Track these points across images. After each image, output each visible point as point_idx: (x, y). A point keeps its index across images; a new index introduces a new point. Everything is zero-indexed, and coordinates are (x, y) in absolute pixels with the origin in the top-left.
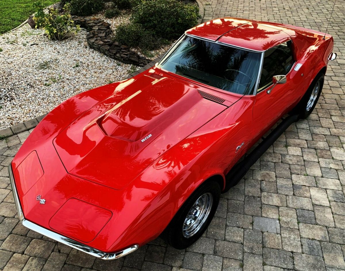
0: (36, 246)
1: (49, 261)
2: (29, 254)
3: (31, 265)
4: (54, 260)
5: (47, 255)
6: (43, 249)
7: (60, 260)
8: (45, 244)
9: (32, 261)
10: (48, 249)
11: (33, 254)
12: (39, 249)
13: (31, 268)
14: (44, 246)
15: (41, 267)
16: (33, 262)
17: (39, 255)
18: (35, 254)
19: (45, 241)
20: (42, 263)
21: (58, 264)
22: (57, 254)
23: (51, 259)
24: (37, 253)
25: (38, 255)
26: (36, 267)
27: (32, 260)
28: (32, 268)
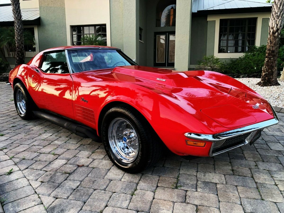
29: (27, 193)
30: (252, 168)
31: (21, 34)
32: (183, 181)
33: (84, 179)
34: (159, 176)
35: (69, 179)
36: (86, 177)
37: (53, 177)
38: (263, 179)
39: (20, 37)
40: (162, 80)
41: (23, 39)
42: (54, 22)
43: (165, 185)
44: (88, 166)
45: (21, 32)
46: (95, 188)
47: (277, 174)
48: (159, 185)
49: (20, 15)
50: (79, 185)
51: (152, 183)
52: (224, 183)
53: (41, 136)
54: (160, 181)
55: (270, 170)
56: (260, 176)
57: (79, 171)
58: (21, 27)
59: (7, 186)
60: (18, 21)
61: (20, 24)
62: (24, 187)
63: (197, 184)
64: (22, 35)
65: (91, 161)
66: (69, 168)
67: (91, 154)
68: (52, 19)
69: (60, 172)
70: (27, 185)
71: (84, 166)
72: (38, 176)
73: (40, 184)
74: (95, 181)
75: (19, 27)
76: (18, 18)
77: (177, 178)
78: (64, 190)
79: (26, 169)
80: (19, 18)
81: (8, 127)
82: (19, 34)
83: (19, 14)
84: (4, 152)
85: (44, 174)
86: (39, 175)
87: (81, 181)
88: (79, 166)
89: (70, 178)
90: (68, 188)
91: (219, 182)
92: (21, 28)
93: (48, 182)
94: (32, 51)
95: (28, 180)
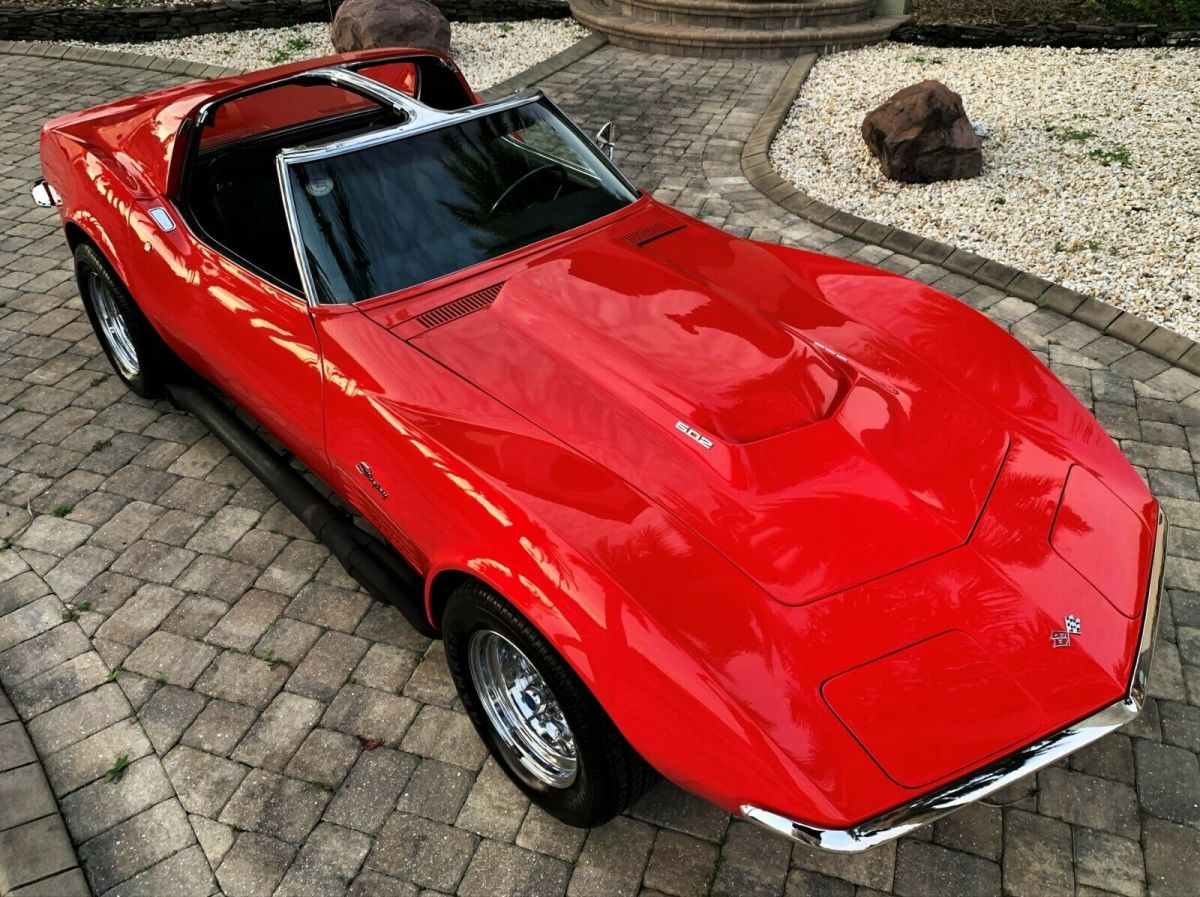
0: (1035, 873)
1: (1076, 818)
2: (1070, 889)
3: (1110, 871)
4: (1069, 803)
5: (1059, 829)
6: (1039, 846)
7: (1066, 784)
8: (1020, 843)
9: (1093, 872)
10: (1034, 829)
11: (1068, 877)
12: (1042, 861)
13: (1118, 869)
14: (1029, 845)
15: (1106, 836)
16: (1096, 868)
17: (1064, 853)
18: (1063, 868)
19: (1004, 845)
20: (1090, 838)
21: (1078, 787)
22: (1045, 797)
23: (1068, 811)
24: (1061, 863)
25: (1066, 858)
26: (1108, 853)
27: (1090, 873)
28: (1119, 866)
29: (189, 886)
30: (1012, 808)
32: (738, 866)
33: (385, 821)
34: (655, 825)
35: (332, 819)
36: (389, 815)
37: (275, 805)
38: (1036, 878)
40: (697, 438)
43: (669, 883)
44: (396, 747)
46: (420, 882)
47: (1099, 849)
48: (648, 883)
50: (366, 858)
51: (624, 870)
52: (886, 890)
53: (214, 529)
54: (653, 860)
55: (1081, 822)
56: (1031, 859)
57: (364, 776)
59: (118, 843)
62: (176, 852)
63: (785, 884)
65: (412, 715)
66: (330, 754)
67: (410, 666)
69: (296, 779)
70: (186, 843)
71: (386, 748)
72: (220, 797)
73: (231, 843)
74: (424, 838)
77: (720, 847)
78: (314, 881)
79: (174, 746)
81: (79, 451)
84: (83, 632)
85: (239, 785)
86: (224, 791)
87: (373, 837)
88: (364, 744)
89: (333, 814)
90: (327, 871)
91: (867, 883)
93: (256, 831)
95: (188, 813)
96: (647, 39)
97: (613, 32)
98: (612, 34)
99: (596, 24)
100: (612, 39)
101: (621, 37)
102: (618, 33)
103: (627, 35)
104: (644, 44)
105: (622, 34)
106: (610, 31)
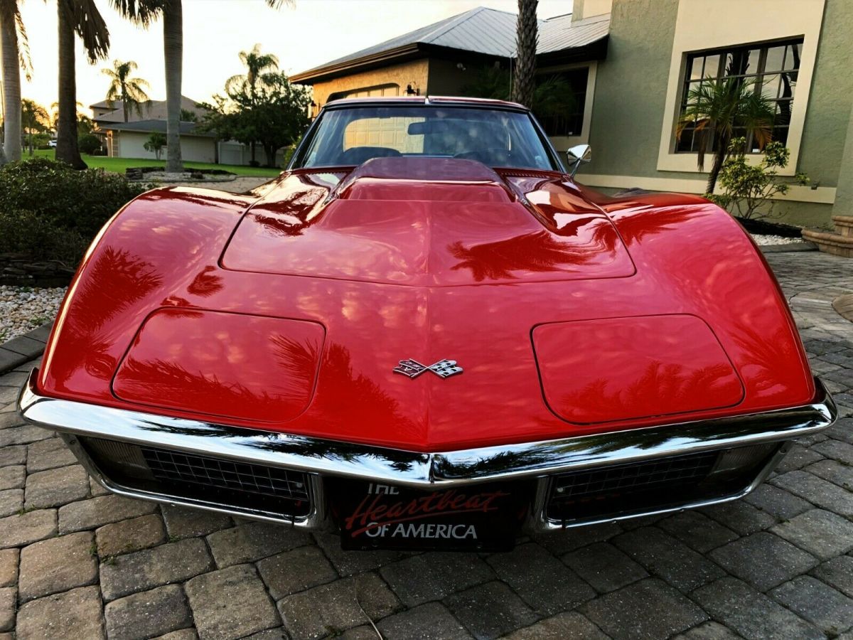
31: (526, 85)
39: (523, 94)
41: (531, 100)
42: (641, 45)
45: (527, 81)
49: (532, 34)
58: (529, 66)
60: (525, 50)
61: (529, 59)
64: (529, 88)
68: (637, 36)
75: (523, 67)
76: (527, 42)
80: (529, 42)
82: (523, 85)
83: (530, 31)
92: (529, 70)
94: (573, 135)
96: (847, 246)
97: (822, 241)
98: (821, 243)
99: (811, 237)
100: (822, 247)
101: (828, 245)
102: (826, 242)
103: (832, 244)
104: (845, 250)
105: (828, 242)
106: (820, 241)
